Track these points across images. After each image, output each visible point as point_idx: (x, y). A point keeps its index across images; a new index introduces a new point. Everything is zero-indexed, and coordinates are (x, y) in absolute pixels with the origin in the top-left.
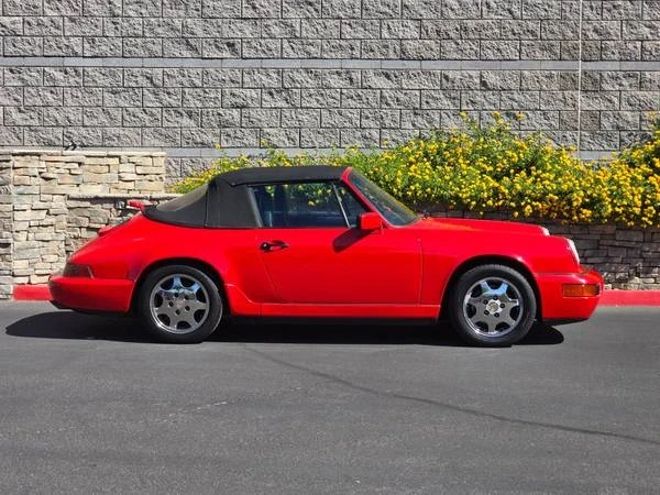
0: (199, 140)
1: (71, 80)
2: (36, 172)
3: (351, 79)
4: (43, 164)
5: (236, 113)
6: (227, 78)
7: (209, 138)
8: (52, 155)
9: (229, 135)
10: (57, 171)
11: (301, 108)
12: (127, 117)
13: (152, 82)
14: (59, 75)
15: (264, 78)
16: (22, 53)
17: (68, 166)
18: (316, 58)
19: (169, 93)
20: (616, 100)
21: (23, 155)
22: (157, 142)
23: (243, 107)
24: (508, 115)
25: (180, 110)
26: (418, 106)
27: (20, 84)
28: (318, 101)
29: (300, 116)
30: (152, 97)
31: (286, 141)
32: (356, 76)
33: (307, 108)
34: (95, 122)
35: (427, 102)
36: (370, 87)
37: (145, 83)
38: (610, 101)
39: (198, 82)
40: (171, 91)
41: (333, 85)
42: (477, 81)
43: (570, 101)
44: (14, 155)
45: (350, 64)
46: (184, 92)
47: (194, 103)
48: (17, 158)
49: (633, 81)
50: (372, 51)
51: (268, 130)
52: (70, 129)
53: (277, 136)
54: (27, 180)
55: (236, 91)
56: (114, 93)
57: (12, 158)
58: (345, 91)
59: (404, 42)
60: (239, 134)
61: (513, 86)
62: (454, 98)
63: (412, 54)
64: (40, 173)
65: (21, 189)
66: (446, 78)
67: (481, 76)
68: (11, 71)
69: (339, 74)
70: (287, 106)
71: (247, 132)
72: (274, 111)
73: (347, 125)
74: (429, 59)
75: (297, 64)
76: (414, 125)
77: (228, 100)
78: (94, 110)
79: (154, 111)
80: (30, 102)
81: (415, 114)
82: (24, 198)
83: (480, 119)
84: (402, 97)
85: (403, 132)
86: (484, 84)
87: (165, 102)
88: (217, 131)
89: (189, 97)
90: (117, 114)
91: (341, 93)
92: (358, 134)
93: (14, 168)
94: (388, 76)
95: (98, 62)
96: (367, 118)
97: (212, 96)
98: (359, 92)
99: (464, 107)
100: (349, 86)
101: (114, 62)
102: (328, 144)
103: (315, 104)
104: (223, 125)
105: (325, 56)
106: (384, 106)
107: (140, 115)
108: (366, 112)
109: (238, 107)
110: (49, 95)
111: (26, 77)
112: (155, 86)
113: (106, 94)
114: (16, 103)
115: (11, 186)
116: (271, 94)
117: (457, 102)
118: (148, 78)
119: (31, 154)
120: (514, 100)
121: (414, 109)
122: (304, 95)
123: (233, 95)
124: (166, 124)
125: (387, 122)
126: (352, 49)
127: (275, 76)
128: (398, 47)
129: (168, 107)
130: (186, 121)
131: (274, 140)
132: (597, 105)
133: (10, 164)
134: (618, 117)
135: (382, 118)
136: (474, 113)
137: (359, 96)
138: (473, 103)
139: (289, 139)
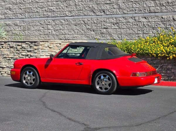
0: (95, 38)
1: (66, 22)
2: (47, 46)
3: (135, 19)
4: (49, 44)
5: (105, 30)
6: (102, 20)
7: (98, 37)
8: (51, 42)
9: (103, 36)
10: (54, 46)
11: (122, 28)
12: (78, 32)
13: (84, 22)
14: (63, 21)
15: (112, 20)
16: (55, 16)
17: (56, 44)
18: (125, 14)
19: (88, 25)
21: (43, 42)
22: (85, 38)
23: (106, 28)
25: (91, 29)
26: (154, 27)
27: (55, 24)
28: (126, 26)
29: (121, 31)
30: (84, 26)
31: (118, 38)
32: (137, 18)
33: (123, 28)
34: (71, 33)
35: (157, 25)
36: (140, 22)
37: (83, 22)
39: (96, 22)
40: (89, 24)
41: (130, 21)
42: (172, 18)
44: (41, 42)
45: (135, 15)
46: (92, 25)
47: (94, 28)
48: (42, 42)
50: (141, 11)
51: (113, 35)
52: (65, 35)
53: (115, 36)
54: (44, 48)
55: (105, 24)
56: (76, 25)
57: (40, 42)
59: (150, 8)
60: (106, 36)
62: (165, 24)
63: (152, 11)
64: (48, 46)
65: (43, 50)
66: (162, 18)
68: (53, 21)
69: (132, 18)
70: (118, 28)
71: (107, 35)
72: (115, 29)
73: (134, 33)
74: (157, 12)
75: (120, 16)
76: (153, 32)
77: (103, 27)
78: (71, 30)
79: (85, 30)
80: (57, 28)
81: (153, 29)
82: (44, 53)
84: (149, 24)
85: (149, 34)
86: (173, 19)
87: (87, 27)
88: (100, 35)
89: (93, 26)
90: (76, 31)
91: (132, 24)
92: (137, 35)
93: (41, 45)
94: (145, 18)
95: (72, 17)
96: (139, 31)
97: (99, 25)
98: (137, 23)
99: (168, 27)
100: (135, 22)
101: (75, 17)
102: (128, 38)
103: (125, 27)
104: (102, 33)
105: (128, 13)
106: (144, 27)
107: (82, 31)
108: (139, 29)
109: (105, 28)
110: (61, 27)
111: (56, 22)
112: (85, 23)
113: (74, 26)
114: (54, 29)
115: (40, 49)
116: (114, 24)
118: (84, 21)
119: (46, 41)
122: (122, 24)
123: (104, 25)
124: (88, 33)
125: (145, 32)
126: (136, 11)
127: (115, 19)
128: (149, 9)
129: (88, 29)
130: (93, 33)
131: (114, 38)
133: (40, 44)
135: (143, 31)
136: (170, 29)
137: (137, 24)
138: (170, 25)
139: (118, 37)
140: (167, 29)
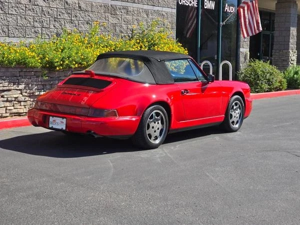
11: (9, 14)
20: (120, 19)
24: (87, 23)
26: (56, 17)
28: (15, 10)
29: (8, 19)
33: (11, 14)
35: (60, 15)
36: (38, 5)
38: (119, 19)
41: (22, 2)
42: (77, 6)
43: (107, 18)
49: (125, 11)
58: (27, 6)
61: (90, 9)
62: (69, 14)
66: (67, 3)
67: (79, 4)
73: (29, 25)
76: (54, 26)
81: (55, 21)
83: (78, 25)
84: (50, 12)
85: (51, 30)
86: (80, 7)
91: (26, 7)
92: (33, 30)
96: (36, 22)
98: (33, 7)
99: (73, 19)
100: (29, 4)
102: (20, 35)
103: (14, 13)
106: (43, 16)
108: (36, 18)
117: (70, 15)
120: (89, 16)
121: (55, 18)
122: (9, 6)
125: (45, 24)
132: (115, 21)
134: (121, 27)
135: (42, 22)
136: (76, 22)
137: (33, 9)
138: (76, 16)
139: (3, 31)
140: (72, 23)
